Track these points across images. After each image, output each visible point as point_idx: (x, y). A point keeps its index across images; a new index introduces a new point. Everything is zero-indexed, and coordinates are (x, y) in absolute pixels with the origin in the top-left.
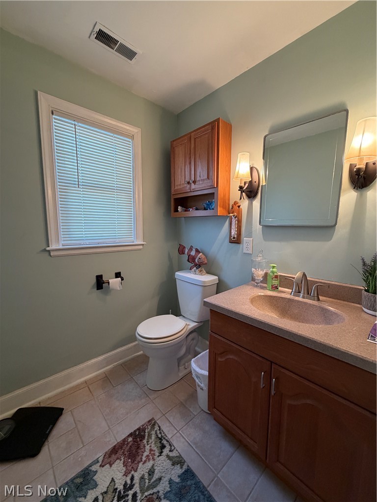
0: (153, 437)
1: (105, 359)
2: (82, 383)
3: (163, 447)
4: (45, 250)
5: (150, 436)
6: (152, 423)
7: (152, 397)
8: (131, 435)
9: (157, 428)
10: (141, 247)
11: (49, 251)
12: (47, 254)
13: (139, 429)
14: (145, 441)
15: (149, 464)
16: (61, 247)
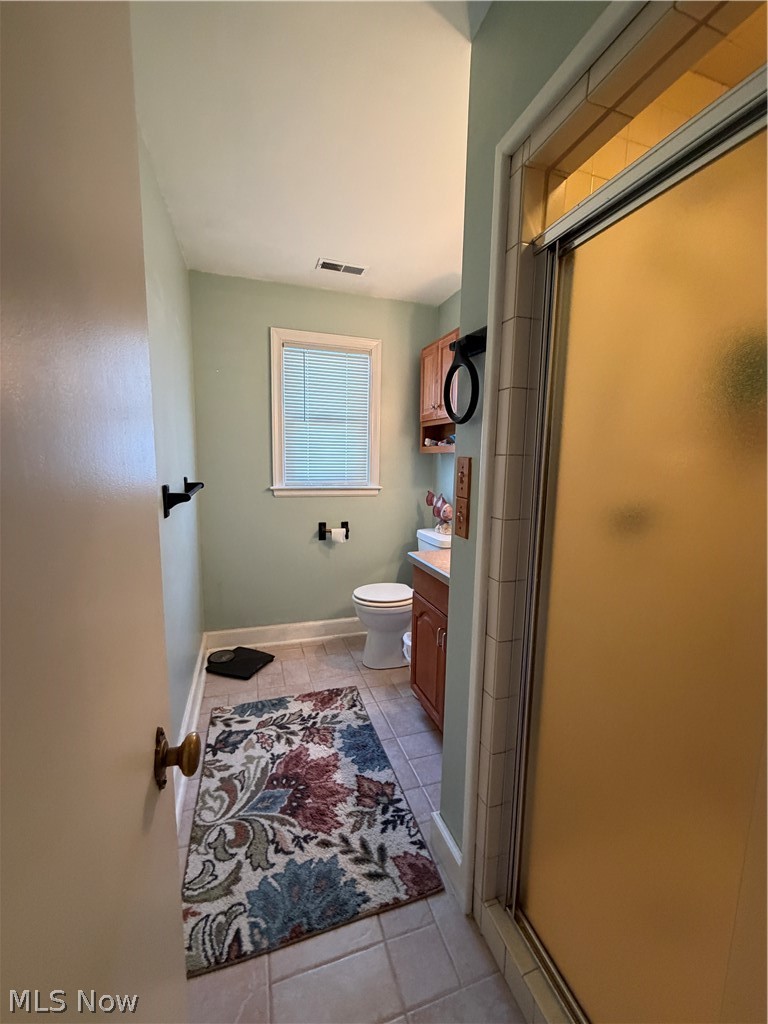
0: (349, 698)
1: (323, 626)
2: (296, 644)
3: (355, 706)
4: (269, 490)
5: (346, 696)
6: (353, 689)
7: (362, 672)
8: (328, 690)
9: (355, 693)
10: (377, 492)
11: (272, 490)
12: (271, 493)
13: (338, 689)
14: (339, 698)
15: (335, 712)
16: (284, 487)
